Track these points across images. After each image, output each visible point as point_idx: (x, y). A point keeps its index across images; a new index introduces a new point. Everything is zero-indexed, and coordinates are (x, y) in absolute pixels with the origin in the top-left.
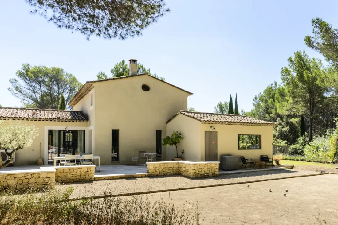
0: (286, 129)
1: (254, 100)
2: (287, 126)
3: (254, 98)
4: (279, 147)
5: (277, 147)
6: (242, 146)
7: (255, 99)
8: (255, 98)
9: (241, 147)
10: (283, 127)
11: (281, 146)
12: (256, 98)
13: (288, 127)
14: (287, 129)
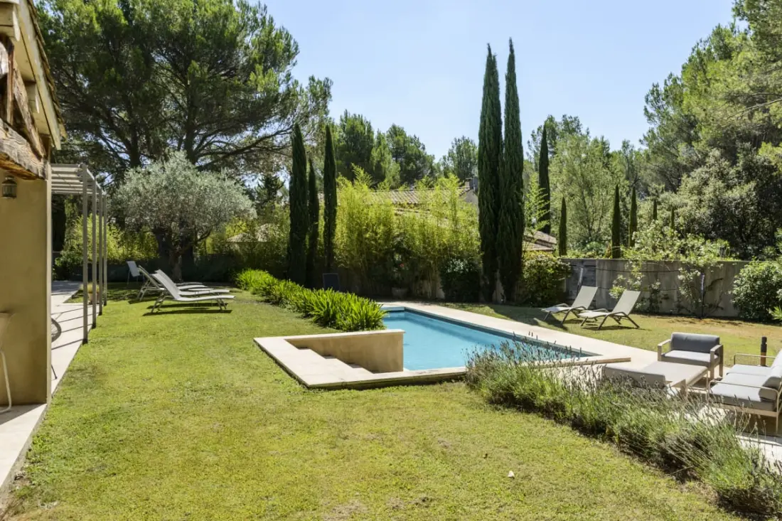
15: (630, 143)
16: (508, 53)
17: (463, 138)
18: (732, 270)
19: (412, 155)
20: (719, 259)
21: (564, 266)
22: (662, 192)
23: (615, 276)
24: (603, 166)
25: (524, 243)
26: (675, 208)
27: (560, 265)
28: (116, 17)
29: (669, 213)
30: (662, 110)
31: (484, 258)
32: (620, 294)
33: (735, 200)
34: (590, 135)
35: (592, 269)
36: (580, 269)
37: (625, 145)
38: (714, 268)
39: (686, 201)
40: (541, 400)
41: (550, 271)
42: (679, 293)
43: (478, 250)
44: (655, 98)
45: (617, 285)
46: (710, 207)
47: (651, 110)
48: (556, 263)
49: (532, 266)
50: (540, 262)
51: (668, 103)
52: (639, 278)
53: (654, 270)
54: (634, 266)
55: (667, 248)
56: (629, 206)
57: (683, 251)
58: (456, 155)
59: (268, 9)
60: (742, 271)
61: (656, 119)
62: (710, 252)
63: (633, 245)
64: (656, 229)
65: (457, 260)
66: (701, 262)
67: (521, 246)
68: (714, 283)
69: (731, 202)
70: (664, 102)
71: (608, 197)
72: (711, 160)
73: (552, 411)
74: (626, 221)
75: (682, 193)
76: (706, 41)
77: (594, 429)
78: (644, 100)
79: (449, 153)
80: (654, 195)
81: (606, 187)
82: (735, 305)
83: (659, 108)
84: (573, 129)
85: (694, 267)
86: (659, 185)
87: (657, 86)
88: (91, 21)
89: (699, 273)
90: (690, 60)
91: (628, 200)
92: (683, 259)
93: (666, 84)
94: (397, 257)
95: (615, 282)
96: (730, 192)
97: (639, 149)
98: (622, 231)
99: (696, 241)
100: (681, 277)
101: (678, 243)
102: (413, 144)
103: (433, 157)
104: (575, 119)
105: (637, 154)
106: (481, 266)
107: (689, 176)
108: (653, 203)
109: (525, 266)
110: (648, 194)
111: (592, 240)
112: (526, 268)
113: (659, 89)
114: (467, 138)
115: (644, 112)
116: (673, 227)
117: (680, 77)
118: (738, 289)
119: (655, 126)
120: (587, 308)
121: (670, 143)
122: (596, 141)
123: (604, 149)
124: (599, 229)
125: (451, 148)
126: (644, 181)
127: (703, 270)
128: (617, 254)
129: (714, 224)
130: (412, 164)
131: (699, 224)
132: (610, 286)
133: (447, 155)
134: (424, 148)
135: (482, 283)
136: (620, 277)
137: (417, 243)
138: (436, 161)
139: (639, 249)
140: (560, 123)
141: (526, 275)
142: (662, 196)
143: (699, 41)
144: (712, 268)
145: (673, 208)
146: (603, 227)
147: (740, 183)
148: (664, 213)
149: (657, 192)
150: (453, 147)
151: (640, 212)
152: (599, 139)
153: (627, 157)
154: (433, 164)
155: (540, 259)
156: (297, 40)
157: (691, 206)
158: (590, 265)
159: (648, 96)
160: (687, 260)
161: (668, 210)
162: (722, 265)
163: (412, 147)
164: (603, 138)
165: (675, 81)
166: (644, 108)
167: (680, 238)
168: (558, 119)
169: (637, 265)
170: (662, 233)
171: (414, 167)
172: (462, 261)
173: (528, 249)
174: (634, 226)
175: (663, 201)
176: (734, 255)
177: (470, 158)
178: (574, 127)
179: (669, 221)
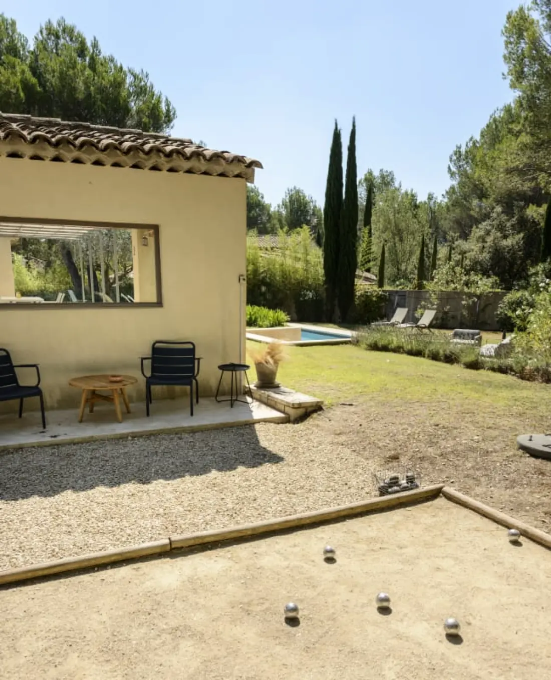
0: (513, 241)
1: (451, 160)
2: (519, 233)
3: (452, 152)
4: (470, 295)
5: (464, 297)
6: (362, 292)
7: (454, 158)
8: (456, 154)
9: (359, 296)
10: (505, 237)
11: (476, 296)
12: (458, 153)
13: (522, 235)
14: (515, 243)
15: (434, 196)
16: (351, 128)
17: (295, 188)
18: (498, 297)
19: (253, 204)
20: (491, 290)
21: (384, 295)
22: (457, 240)
23: (419, 304)
24: (413, 217)
25: (356, 280)
26: (465, 253)
27: (381, 295)
28: (32, 85)
29: (460, 257)
30: (462, 169)
31: (327, 289)
32: (422, 315)
33: (508, 247)
34: (402, 188)
35: (403, 297)
36: (395, 297)
37: (430, 197)
38: (487, 296)
39: (473, 247)
40: (392, 346)
41: (374, 299)
42: (462, 314)
43: (322, 284)
44: (457, 158)
45: (420, 308)
46: (489, 252)
47: (453, 169)
48: (378, 293)
49: (361, 295)
50: (367, 292)
51: (467, 163)
52: (436, 303)
53: (446, 298)
54: (432, 295)
55: (456, 282)
56: (431, 251)
57: (467, 284)
58: (288, 204)
59: (149, 76)
60: (504, 298)
61: (457, 176)
62: (484, 285)
63: (433, 280)
64: (449, 268)
65: (307, 291)
66: (478, 292)
67: (354, 281)
68: (486, 306)
69: (504, 249)
70: (464, 162)
71: (414, 243)
72: (494, 215)
73: (397, 350)
74: (427, 262)
75: (471, 241)
76: (502, 110)
77: (418, 353)
78: (448, 159)
79: (283, 202)
80: (450, 242)
81: (413, 234)
82: (498, 322)
83: (460, 167)
84: (388, 182)
85: (474, 296)
86: (455, 233)
87: (460, 148)
88: (18, 90)
89: (476, 300)
90: (488, 126)
91: (431, 245)
92: (466, 290)
93: (467, 146)
94: (263, 289)
95: (419, 306)
96: (504, 241)
97: (441, 201)
98: (425, 271)
99: (476, 277)
100: (464, 302)
101: (464, 278)
102: (253, 194)
103: (270, 206)
104: (391, 173)
105: (440, 205)
106: (325, 295)
107: (477, 228)
108: (449, 248)
109: (356, 295)
110: (446, 241)
111: (400, 278)
112: (357, 297)
113: (461, 150)
114: (297, 188)
115: (447, 170)
116: (462, 267)
117: (478, 140)
118: (501, 310)
119: (455, 183)
120: (401, 322)
121: (466, 197)
122: (406, 193)
123: (413, 200)
124: (406, 269)
125: (284, 197)
126: (443, 229)
127: (479, 297)
128: (420, 286)
129: (491, 265)
130: (253, 212)
131: (481, 265)
132: (415, 309)
133: (281, 204)
134: (262, 197)
135: (325, 308)
136: (423, 303)
137: (278, 278)
138: (272, 209)
139: (436, 283)
140: (378, 177)
141: (357, 302)
142: (456, 243)
143: (496, 109)
144: (485, 296)
145: (463, 253)
146: (410, 267)
147: (513, 234)
148: (456, 257)
149: (453, 239)
150: (286, 196)
151: (439, 256)
152: (409, 192)
153: (431, 208)
154: (270, 212)
155: (367, 290)
156: (174, 106)
157: (476, 251)
158: (402, 295)
159: (452, 155)
160: (469, 291)
161: (460, 254)
162: (492, 294)
163: (253, 196)
164: (412, 190)
165: (474, 143)
166: (447, 166)
167: (465, 275)
168: (376, 173)
169: (435, 294)
170: (454, 271)
171: (255, 215)
172: (311, 291)
173: (358, 284)
174: (434, 266)
175: (457, 247)
176: (500, 287)
177: (301, 207)
178: (389, 180)
179: (460, 263)
